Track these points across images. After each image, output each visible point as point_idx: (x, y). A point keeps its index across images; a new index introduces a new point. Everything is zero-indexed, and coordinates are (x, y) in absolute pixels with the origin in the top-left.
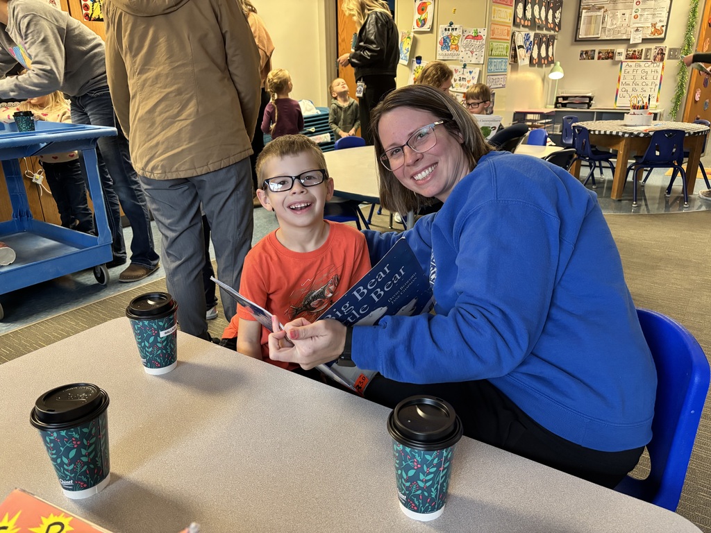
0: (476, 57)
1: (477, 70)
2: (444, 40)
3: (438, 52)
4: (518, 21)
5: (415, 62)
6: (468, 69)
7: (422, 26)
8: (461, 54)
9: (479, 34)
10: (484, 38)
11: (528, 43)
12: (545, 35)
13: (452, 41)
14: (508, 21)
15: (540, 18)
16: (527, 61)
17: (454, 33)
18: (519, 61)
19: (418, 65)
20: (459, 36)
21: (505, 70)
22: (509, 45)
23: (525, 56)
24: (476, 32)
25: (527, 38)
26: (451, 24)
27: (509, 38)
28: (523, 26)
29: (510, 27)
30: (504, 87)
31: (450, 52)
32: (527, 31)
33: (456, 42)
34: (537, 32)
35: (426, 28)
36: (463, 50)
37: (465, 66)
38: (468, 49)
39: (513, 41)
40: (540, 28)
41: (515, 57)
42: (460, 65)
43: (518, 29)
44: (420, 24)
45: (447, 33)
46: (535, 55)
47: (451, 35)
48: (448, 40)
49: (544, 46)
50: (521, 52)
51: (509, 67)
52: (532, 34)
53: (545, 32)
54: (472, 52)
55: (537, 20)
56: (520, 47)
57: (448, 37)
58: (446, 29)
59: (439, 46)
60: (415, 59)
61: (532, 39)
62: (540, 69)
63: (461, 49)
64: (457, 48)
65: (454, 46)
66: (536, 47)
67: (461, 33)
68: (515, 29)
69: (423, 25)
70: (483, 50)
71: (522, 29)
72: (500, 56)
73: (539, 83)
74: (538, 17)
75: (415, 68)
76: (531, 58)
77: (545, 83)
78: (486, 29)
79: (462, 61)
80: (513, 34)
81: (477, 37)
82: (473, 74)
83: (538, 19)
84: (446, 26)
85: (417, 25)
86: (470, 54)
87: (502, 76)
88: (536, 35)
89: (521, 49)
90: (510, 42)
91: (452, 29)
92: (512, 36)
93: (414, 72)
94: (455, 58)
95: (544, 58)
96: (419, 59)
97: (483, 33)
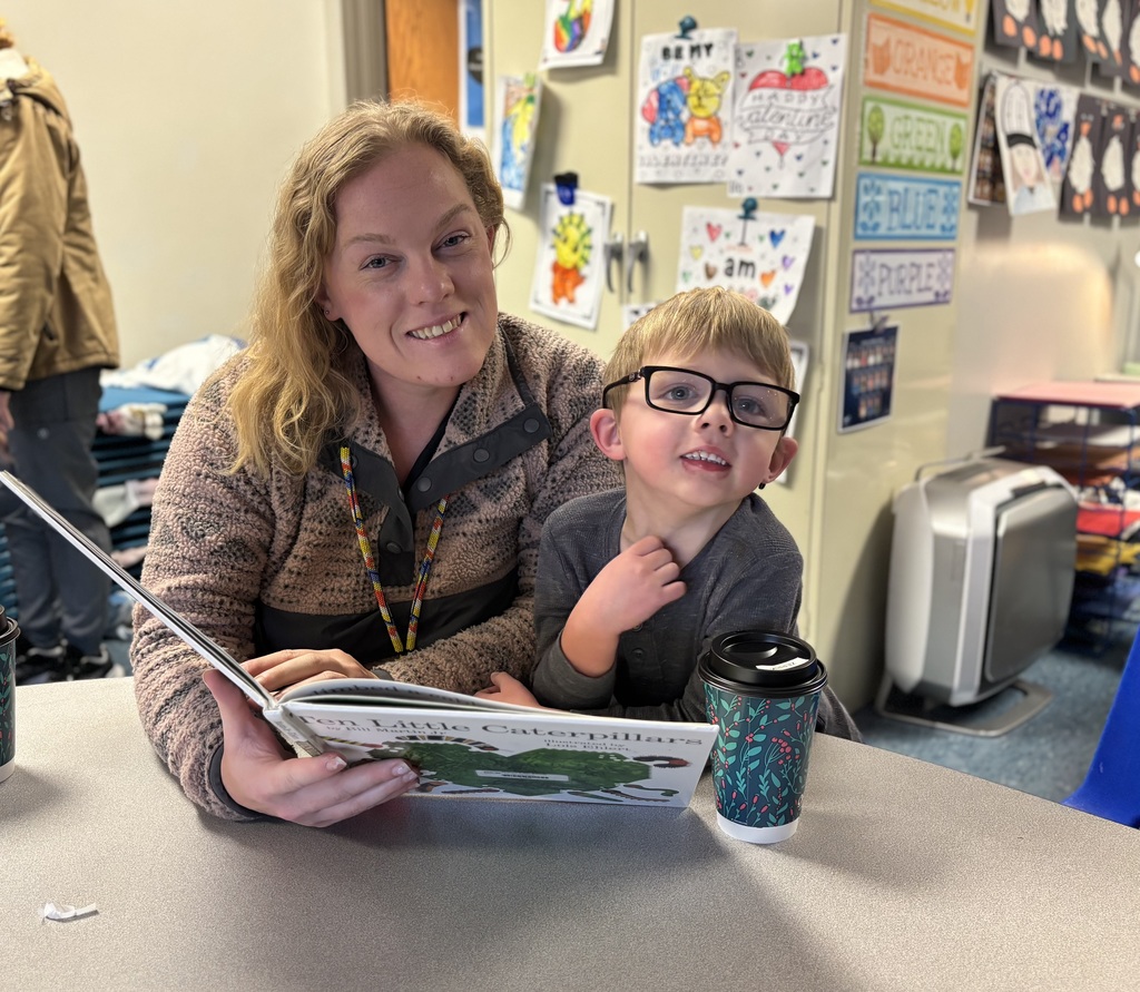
0: (799, 166)
1: (801, 229)
2: (661, 97)
3: (637, 153)
4: (1009, 28)
5: (554, 200)
6: (765, 221)
7: (574, 46)
8: (734, 155)
9: (811, 63)
10: (835, 78)
11: (1053, 129)
12: (1121, 110)
13: (692, 101)
14: (959, 20)
15: (1102, 37)
16: (1047, 199)
17: (703, 66)
18: (1012, 196)
19: (564, 210)
20: (720, 80)
21: (949, 232)
22: (966, 125)
23: (1040, 178)
24: (799, 55)
25: (1048, 108)
26: (688, 27)
27: (968, 95)
28: (1033, 57)
29: (970, 47)
30: (941, 299)
31: (684, 150)
32: (1046, 80)
33: (710, 105)
34: (1092, 90)
35: (588, 53)
36: (742, 138)
37: (750, 209)
38: (761, 133)
39: (985, 110)
40: (1100, 75)
41: (994, 177)
42: (727, 203)
43: (1008, 69)
44: (566, 38)
45: (672, 69)
46: (1081, 179)
47: (689, 77)
48: (676, 100)
49: (1114, 151)
50: (1020, 162)
51: (968, 222)
52: (1069, 96)
53: (1118, 96)
54: (780, 148)
55: (1089, 44)
56: (1016, 139)
57: (676, 86)
58: (666, 52)
59: (642, 125)
60: (552, 187)
61: (1068, 114)
62: (1100, 232)
63: (732, 133)
64: (714, 131)
65: (701, 125)
66: (1084, 147)
67: (730, 66)
68: (992, 64)
69: (577, 40)
70: (832, 135)
71: (1024, 67)
72: (921, 167)
73: (1096, 286)
74: (1091, 29)
75: (553, 222)
76: (1066, 192)
77: (1122, 286)
78: (844, 38)
79: (736, 187)
80: (985, 87)
81: (801, 78)
82: (785, 246)
83: (1095, 40)
84: (669, 38)
85: (558, 41)
86: (770, 155)
87: (934, 258)
88: (1085, 104)
89: (1023, 148)
90: (971, 112)
91: (695, 50)
92: (981, 92)
93: (552, 239)
94: (707, 174)
95: (1118, 194)
96: (568, 183)
97: (831, 56)
